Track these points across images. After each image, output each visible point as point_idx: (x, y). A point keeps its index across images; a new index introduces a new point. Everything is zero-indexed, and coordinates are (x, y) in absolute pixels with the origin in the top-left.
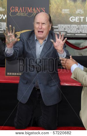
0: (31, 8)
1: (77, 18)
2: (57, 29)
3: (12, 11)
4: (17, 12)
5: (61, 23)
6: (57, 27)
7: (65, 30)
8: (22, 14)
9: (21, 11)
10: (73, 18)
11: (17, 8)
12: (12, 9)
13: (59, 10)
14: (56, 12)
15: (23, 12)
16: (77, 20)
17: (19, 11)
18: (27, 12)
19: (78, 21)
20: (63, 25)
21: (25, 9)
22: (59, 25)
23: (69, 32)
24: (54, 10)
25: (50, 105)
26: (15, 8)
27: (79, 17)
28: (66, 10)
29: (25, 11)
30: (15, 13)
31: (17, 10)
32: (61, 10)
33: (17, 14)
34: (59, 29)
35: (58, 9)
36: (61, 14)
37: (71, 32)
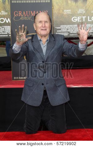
0: (34, 12)
1: (79, 18)
2: (60, 29)
3: (15, 16)
4: (21, 16)
5: (63, 24)
6: (60, 28)
7: (68, 31)
8: (26, 18)
9: (24, 15)
10: (75, 18)
11: (20, 12)
12: (16, 13)
13: (61, 11)
14: (58, 13)
15: (27, 16)
16: (79, 20)
17: (23, 16)
18: (30, 16)
19: (81, 21)
20: (65, 26)
21: (28, 12)
22: (62, 26)
23: (72, 32)
24: (55, 11)
25: (56, 105)
26: (18, 12)
27: (81, 17)
28: (67, 11)
29: (28, 15)
30: (18, 18)
31: (21, 14)
32: (63, 11)
33: (21, 19)
34: (62, 29)
35: (59, 10)
36: (63, 14)
37: (74, 32)
